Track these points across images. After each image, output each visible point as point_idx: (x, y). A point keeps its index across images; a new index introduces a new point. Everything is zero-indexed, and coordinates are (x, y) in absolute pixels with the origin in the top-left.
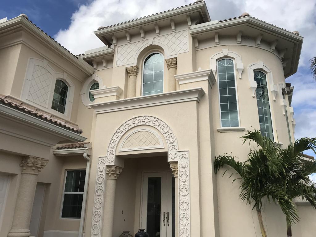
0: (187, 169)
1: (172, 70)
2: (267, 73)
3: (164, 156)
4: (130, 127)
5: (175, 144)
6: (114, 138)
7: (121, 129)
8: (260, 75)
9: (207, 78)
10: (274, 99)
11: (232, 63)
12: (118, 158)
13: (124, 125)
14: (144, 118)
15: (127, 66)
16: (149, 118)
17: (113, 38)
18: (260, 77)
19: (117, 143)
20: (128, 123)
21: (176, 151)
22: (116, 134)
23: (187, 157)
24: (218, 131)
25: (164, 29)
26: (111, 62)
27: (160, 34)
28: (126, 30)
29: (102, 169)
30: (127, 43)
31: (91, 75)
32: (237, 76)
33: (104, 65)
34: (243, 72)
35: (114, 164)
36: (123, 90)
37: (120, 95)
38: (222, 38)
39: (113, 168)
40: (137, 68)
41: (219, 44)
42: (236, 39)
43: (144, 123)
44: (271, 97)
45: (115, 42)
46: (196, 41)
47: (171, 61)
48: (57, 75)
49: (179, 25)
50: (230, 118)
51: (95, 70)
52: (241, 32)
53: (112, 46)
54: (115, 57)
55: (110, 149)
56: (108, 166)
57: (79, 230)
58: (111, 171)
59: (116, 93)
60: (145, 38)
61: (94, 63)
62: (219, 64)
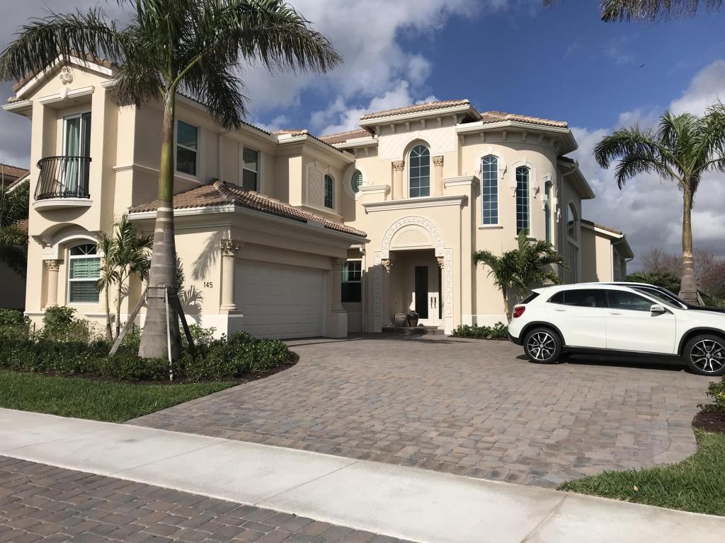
0: (451, 262)
1: (439, 168)
2: (530, 169)
3: (433, 251)
4: (401, 226)
5: (441, 242)
6: (387, 235)
7: (393, 226)
9: (470, 182)
10: (535, 195)
11: (496, 162)
12: (390, 252)
13: (396, 224)
14: (414, 218)
15: (393, 160)
16: (418, 218)
17: (377, 128)
18: (522, 174)
19: (390, 239)
20: (399, 222)
21: (442, 249)
22: (388, 232)
23: (451, 253)
24: (480, 229)
25: (429, 122)
26: (372, 150)
27: (426, 128)
28: (391, 122)
29: (378, 262)
30: (391, 133)
31: (353, 164)
32: (500, 174)
33: (367, 153)
34: (505, 171)
35: (388, 257)
36: (391, 185)
37: (388, 191)
38: (487, 135)
39: (388, 261)
40: (404, 162)
41: (485, 142)
42: (501, 136)
43: (413, 223)
44: (531, 193)
45: (378, 132)
46: (462, 137)
47: (437, 158)
48: (325, 172)
49: (445, 120)
50: (491, 216)
51: (356, 158)
52: (505, 130)
53: (376, 136)
54: (380, 148)
55: (384, 245)
56: (383, 260)
57: (361, 311)
58: (386, 263)
59: (384, 191)
60: (411, 130)
61: (355, 150)
62: (484, 162)
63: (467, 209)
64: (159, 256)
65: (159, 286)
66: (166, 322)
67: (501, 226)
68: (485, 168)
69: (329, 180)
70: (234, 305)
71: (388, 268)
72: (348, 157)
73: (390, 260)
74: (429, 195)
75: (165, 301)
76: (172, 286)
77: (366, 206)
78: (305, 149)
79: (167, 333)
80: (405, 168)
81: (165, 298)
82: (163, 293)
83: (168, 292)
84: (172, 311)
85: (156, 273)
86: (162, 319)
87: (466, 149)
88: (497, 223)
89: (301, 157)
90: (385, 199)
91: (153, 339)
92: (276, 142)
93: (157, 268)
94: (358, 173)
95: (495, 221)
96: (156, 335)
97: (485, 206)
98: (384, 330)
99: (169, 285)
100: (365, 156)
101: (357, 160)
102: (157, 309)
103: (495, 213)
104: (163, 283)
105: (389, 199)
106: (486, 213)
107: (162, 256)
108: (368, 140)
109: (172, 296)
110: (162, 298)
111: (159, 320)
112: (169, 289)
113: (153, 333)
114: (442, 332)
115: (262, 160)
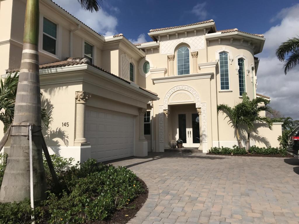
0: (205, 111)
1: (195, 58)
2: (245, 60)
3: (194, 105)
4: (175, 91)
5: (199, 99)
6: (166, 96)
7: (170, 91)
8: (241, 61)
9: (215, 66)
10: (247, 74)
11: (227, 55)
12: (169, 106)
13: (171, 90)
14: (182, 86)
15: (168, 55)
16: (185, 86)
17: (159, 37)
19: (168, 98)
20: (173, 88)
21: (200, 103)
22: (167, 94)
23: (205, 105)
24: (219, 92)
25: (190, 33)
26: (156, 49)
27: (187, 36)
28: (167, 33)
29: (161, 111)
30: (167, 40)
31: (144, 57)
32: (229, 62)
33: (152, 52)
34: (233, 60)
35: (167, 109)
36: (167, 69)
37: (166, 72)
38: (222, 40)
39: (167, 111)
40: (174, 56)
41: (221, 44)
42: (230, 41)
43: (182, 89)
44: (246, 73)
45: (160, 39)
46: (208, 41)
47: (194, 53)
48: (130, 61)
49: (199, 32)
50: (225, 85)
51: (146, 54)
52: (232, 38)
53: (158, 42)
54: (161, 48)
55: (164, 102)
56: (164, 110)
57: (151, 140)
58: (166, 112)
59: (164, 72)
60: (179, 38)
61: (145, 50)
62: (220, 56)
63: (214, 81)
64: (23, 95)
65: (23, 124)
66: (29, 159)
67: (231, 90)
68: (221, 58)
69: (132, 66)
70: (84, 139)
71: (167, 115)
72: (142, 53)
73: (169, 110)
74: (189, 74)
75: (28, 139)
76: (36, 124)
77: (153, 80)
78: (121, 45)
79: (29, 171)
80: (175, 59)
81: (28, 136)
82: (27, 131)
83: (32, 130)
84: (36, 148)
85: (20, 111)
86: (25, 156)
87: (210, 48)
88: (228, 89)
89: (118, 50)
90: (164, 76)
91: (15, 178)
92: (104, 40)
93: (21, 106)
94: (147, 63)
95: (228, 88)
96: (19, 174)
97: (222, 79)
98: (166, 150)
99: (33, 123)
100: (151, 53)
101: (147, 56)
102: (20, 147)
103: (227, 83)
104: (27, 121)
105: (166, 76)
106: (222, 84)
107: (27, 95)
108: (153, 44)
109: (36, 134)
110: (25, 136)
111: (22, 158)
112: (34, 127)
113: (15, 172)
114: (201, 151)
115: (95, 52)
